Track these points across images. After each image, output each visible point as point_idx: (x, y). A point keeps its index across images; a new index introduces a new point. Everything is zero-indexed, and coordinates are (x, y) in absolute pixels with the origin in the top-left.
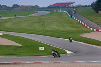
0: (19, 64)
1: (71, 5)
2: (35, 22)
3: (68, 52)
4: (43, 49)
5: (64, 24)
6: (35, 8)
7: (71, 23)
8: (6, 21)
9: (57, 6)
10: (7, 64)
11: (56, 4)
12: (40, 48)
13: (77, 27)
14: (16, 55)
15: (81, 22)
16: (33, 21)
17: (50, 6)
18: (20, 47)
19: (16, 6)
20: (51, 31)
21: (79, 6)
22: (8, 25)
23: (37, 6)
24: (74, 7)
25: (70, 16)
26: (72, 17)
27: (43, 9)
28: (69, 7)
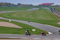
0: (20, 39)
1: (52, 5)
2: (31, 14)
3: (50, 33)
4: (35, 31)
5: (48, 16)
6: (31, 6)
7: (52, 16)
8: (13, 13)
9: (44, 5)
10: (13, 39)
11: (43, 4)
12: (33, 30)
13: (56, 18)
14: (18, 33)
15: (58, 15)
16: (29, 14)
17: (40, 5)
18: (21, 29)
19: (19, 4)
20: (39, 20)
21: (57, 6)
22: (14, 15)
23: (32, 5)
24: (54, 6)
25: (51, 11)
26: (52, 12)
27: (35, 7)
28: (51, 6)
